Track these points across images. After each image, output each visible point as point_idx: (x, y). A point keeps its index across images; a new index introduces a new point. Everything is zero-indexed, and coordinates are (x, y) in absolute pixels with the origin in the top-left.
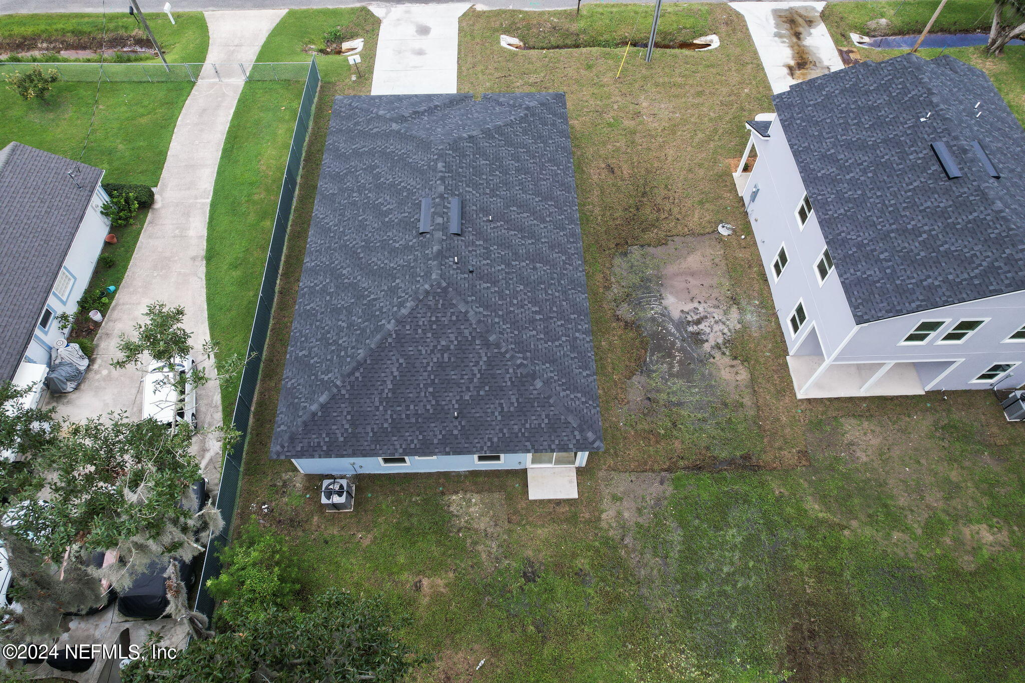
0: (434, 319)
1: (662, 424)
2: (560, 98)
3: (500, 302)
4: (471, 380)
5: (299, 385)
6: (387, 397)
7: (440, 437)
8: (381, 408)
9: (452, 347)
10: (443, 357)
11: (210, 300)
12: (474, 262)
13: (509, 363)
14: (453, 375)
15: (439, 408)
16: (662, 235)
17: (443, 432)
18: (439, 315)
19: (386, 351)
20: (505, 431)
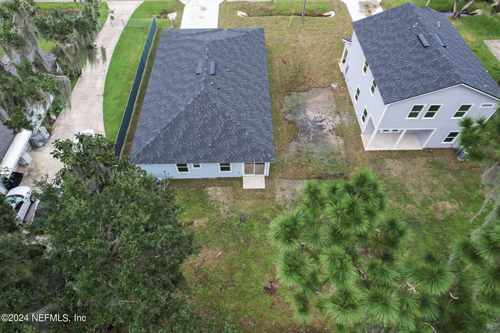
0: (201, 106)
1: (304, 160)
2: (262, 30)
3: (231, 102)
4: (217, 132)
5: (142, 135)
6: (180, 138)
7: (203, 155)
8: (177, 143)
9: (209, 118)
10: (205, 122)
11: (104, 111)
12: (220, 85)
13: (234, 125)
14: (210, 130)
15: (203, 143)
16: (306, 87)
17: (205, 153)
18: (204, 104)
19: (181, 119)
20: (232, 153)
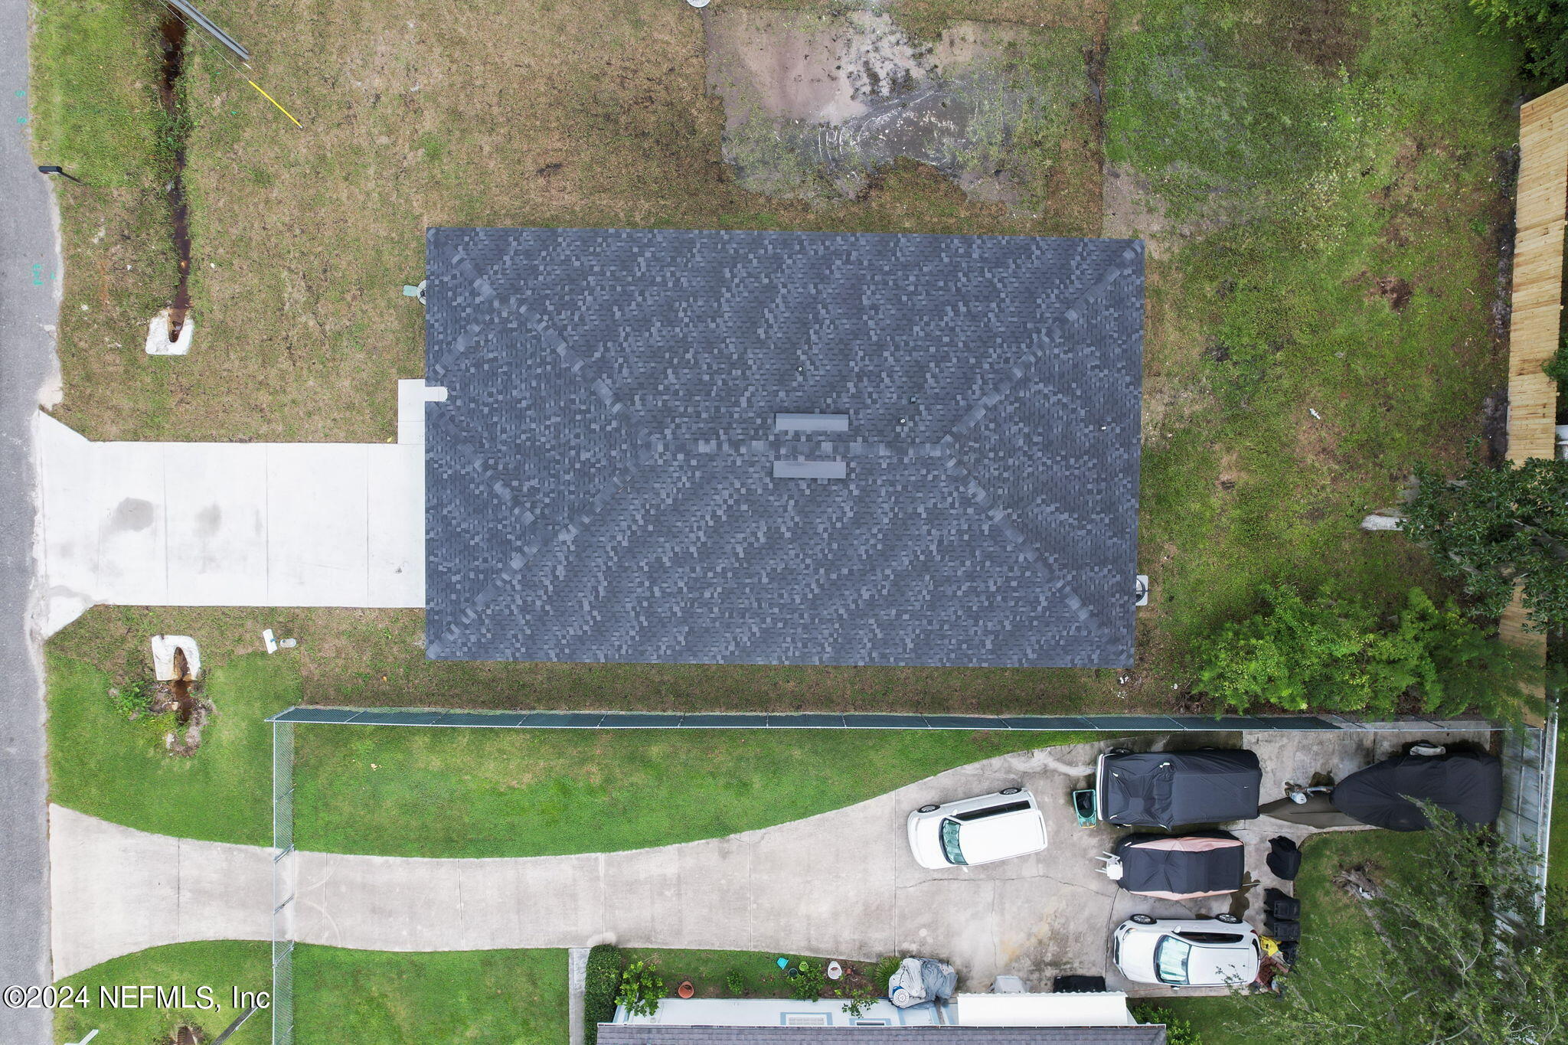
0: (991, 455)
1: (1036, 162)
4: (1065, 406)
6: (1077, 519)
7: (1122, 450)
8: (1089, 527)
9: (1026, 430)
10: (1037, 444)
11: (804, 813)
13: (1048, 352)
14: (1058, 430)
15: (1092, 451)
17: (1118, 446)
18: (987, 447)
19: (1026, 521)
20: (1119, 366)
